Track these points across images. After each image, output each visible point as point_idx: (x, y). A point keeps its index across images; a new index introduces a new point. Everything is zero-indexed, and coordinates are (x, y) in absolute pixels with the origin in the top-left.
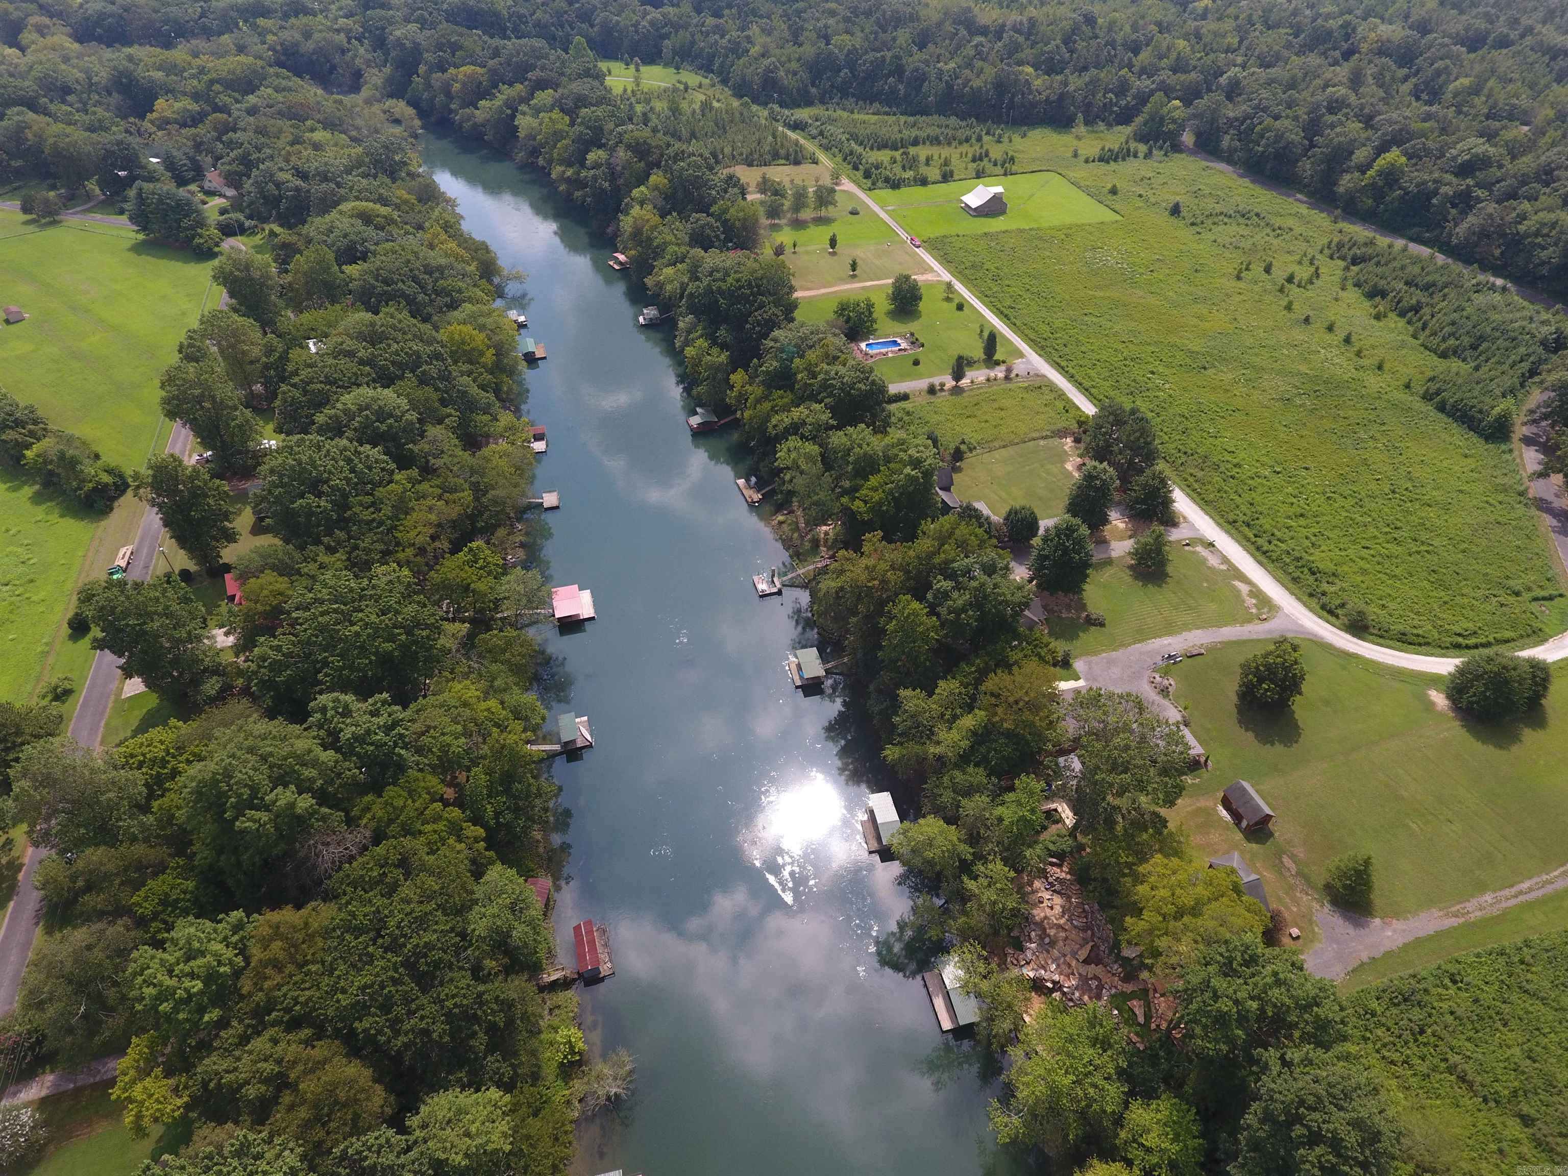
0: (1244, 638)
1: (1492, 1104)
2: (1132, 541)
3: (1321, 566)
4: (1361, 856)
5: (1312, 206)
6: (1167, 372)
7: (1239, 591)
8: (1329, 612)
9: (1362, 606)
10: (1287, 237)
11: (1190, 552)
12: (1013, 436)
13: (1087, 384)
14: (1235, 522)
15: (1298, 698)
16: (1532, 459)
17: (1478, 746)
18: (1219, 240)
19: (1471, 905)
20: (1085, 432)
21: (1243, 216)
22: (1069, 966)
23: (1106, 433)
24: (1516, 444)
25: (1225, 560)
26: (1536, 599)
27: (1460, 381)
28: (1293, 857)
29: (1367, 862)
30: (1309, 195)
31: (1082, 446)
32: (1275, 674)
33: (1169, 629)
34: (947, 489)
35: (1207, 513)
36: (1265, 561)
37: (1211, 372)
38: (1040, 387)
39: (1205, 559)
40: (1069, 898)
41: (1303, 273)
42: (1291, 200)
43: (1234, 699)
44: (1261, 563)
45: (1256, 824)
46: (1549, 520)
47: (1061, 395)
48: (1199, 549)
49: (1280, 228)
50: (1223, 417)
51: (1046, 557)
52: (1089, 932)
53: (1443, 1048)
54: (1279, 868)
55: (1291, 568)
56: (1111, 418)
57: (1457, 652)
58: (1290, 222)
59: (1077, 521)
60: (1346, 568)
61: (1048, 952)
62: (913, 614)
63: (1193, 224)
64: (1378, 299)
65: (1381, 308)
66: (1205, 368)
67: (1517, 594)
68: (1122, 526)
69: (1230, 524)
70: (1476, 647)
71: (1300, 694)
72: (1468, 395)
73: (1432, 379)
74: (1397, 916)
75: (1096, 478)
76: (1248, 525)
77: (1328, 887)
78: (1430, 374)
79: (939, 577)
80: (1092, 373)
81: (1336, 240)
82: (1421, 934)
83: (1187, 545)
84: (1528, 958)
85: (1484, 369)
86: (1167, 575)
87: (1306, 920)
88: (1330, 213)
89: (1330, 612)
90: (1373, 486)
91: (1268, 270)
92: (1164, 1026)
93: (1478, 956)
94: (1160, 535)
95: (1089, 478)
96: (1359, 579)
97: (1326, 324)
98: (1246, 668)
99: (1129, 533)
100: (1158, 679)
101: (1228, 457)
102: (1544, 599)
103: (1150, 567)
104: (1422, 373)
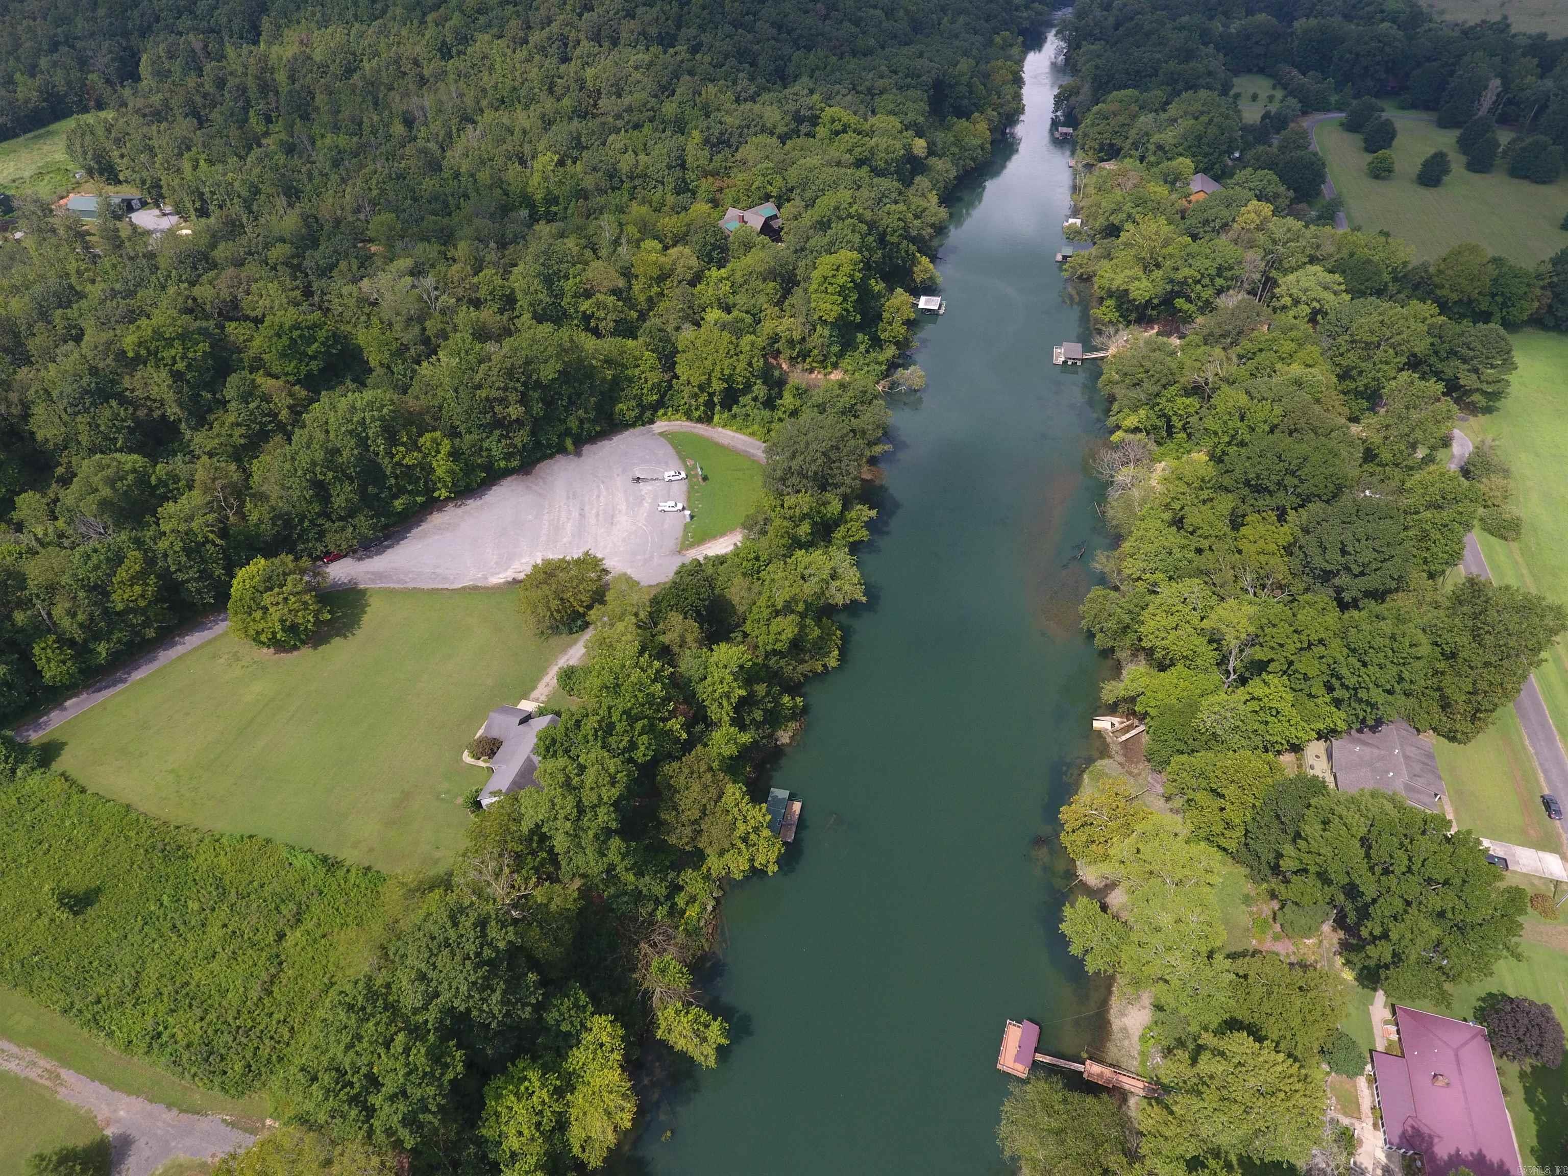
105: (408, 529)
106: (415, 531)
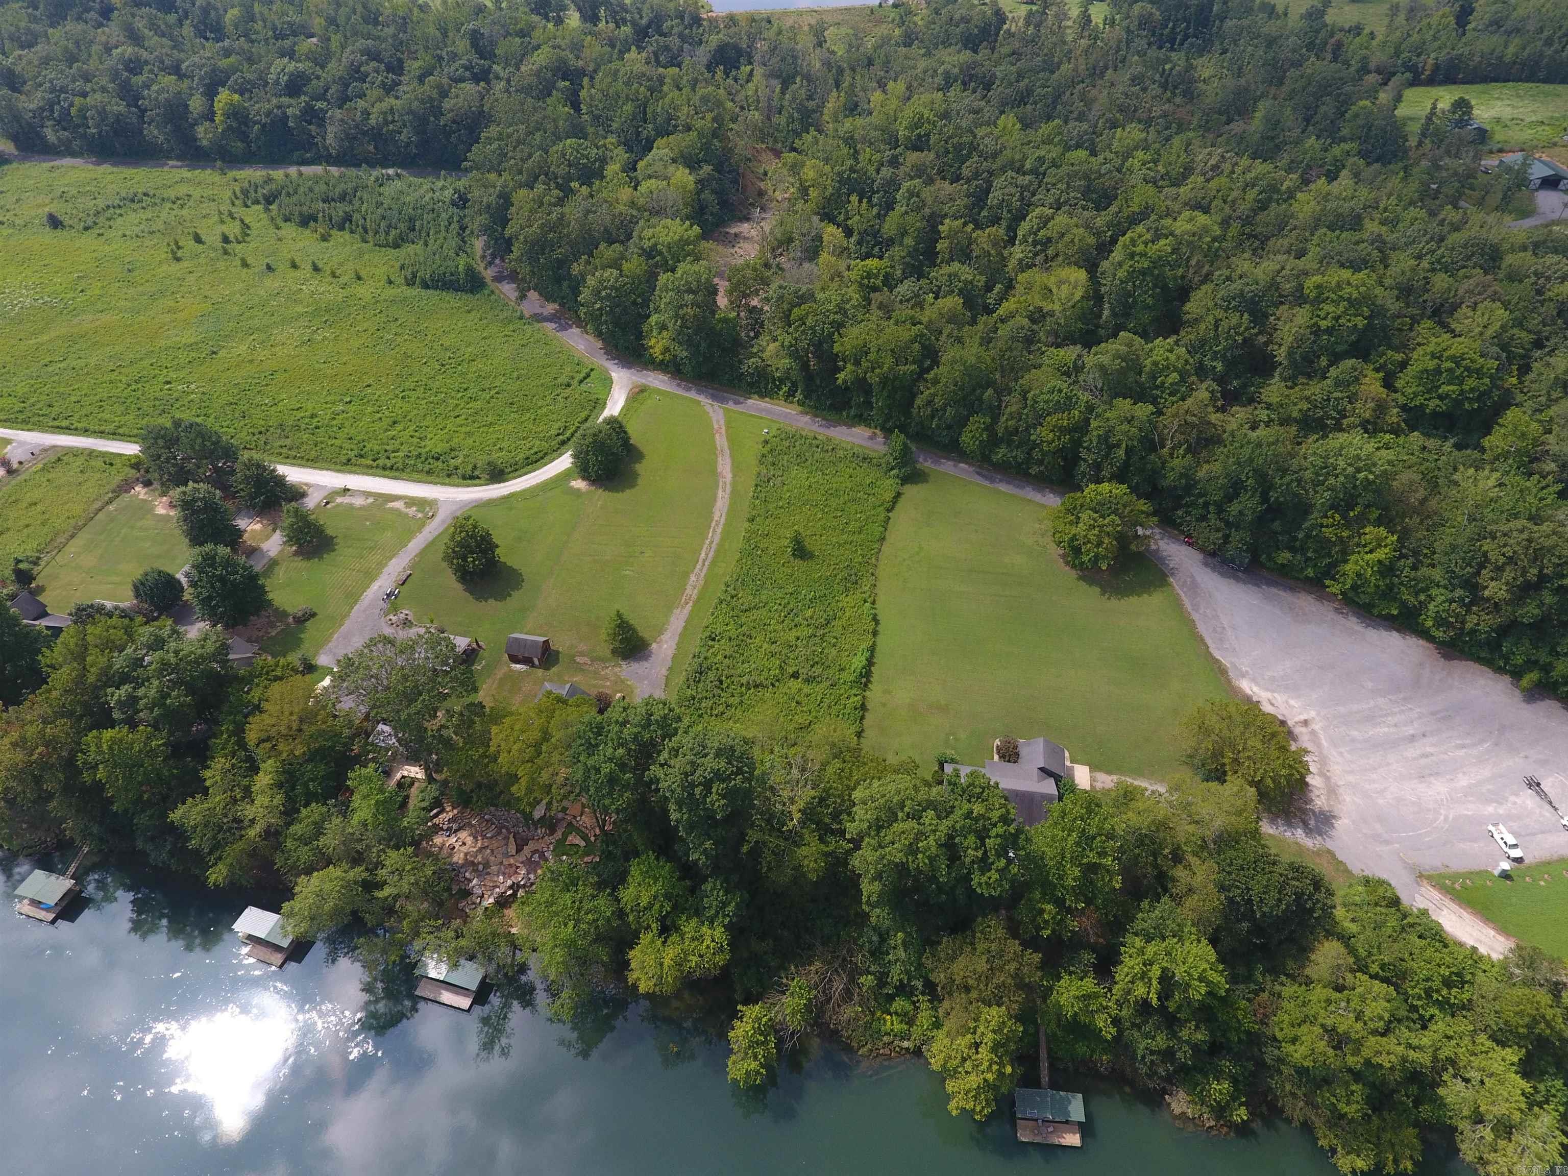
0: (430, 539)
1: (777, 684)
2: (278, 532)
3: (439, 450)
4: (613, 614)
5: (192, 167)
6: (182, 374)
7: (397, 510)
8: (470, 478)
9: (486, 458)
10: (191, 203)
11: (334, 507)
12: (72, 521)
13: (110, 428)
14: (349, 460)
15: (498, 551)
16: (509, 290)
17: (620, 495)
18: (127, 233)
19: (689, 591)
20: (147, 471)
21: (132, 201)
22: (510, 865)
23: (168, 459)
24: (493, 286)
25: (367, 494)
26: (581, 382)
27: (422, 259)
28: (582, 654)
29: (619, 615)
30: (178, 158)
31: (156, 485)
32: (468, 546)
33: (370, 576)
34: (44, 614)
35: (322, 469)
36: (397, 474)
37: (222, 353)
38: (59, 460)
39: (351, 504)
40: (470, 824)
41: (233, 229)
42: (166, 169)
43: (459, 587)
44: (395, 478)
45: (543, 654)
46: (550, 326)
47: (91, 454)
48: (339, 500)
49: (178, 199)
50: (267, 385)
51: (210, 598)
52: (504, 831)
53: (736, 679)
54: (579, 668)
55: (420, 466)
56: (161, 442)
57: (566, 447)
58: (183, 190)
59: (208, 547)
60: (456, 440)
61: (489, 874)
62: (114, 743)
63: (86, 229)
64: (312, 224)
65: (320, 230)
66: (214, 353)
67: (569, 385)
68: (258, 527)
69: (347, 465)
70: (573, 435)
71: (497, 546)
72: (435, 266)
73: (402, 267)
74: (661, 632)
75: (194, 500)
76: (362, 456)
77: (614, 652)
78: (397, 265)
79: (109, 690)
80: (106, 416)
81: (238, 190)
82: (679, 630)
83: (327, 503)
84: (733, 592)
85: (431, 242)
86: (332, 538)
87: (619, 682)
88: (213, 168)
89: (472, 478)
90: (425, 369)
91: (198, 240)
92: (598, 831)
93: (713, 614)
94: (297, 511)
95: (186, 505)
96: (471, 441)
97: (288, 264)
98: (447, 558)
99: (270, 528)
100: (394, 618)
101: (300, 414)
102: (585, 378)
103: (310, 542)
104: (393, 267)
105: (1271, 583)
106: (1274, 590)
